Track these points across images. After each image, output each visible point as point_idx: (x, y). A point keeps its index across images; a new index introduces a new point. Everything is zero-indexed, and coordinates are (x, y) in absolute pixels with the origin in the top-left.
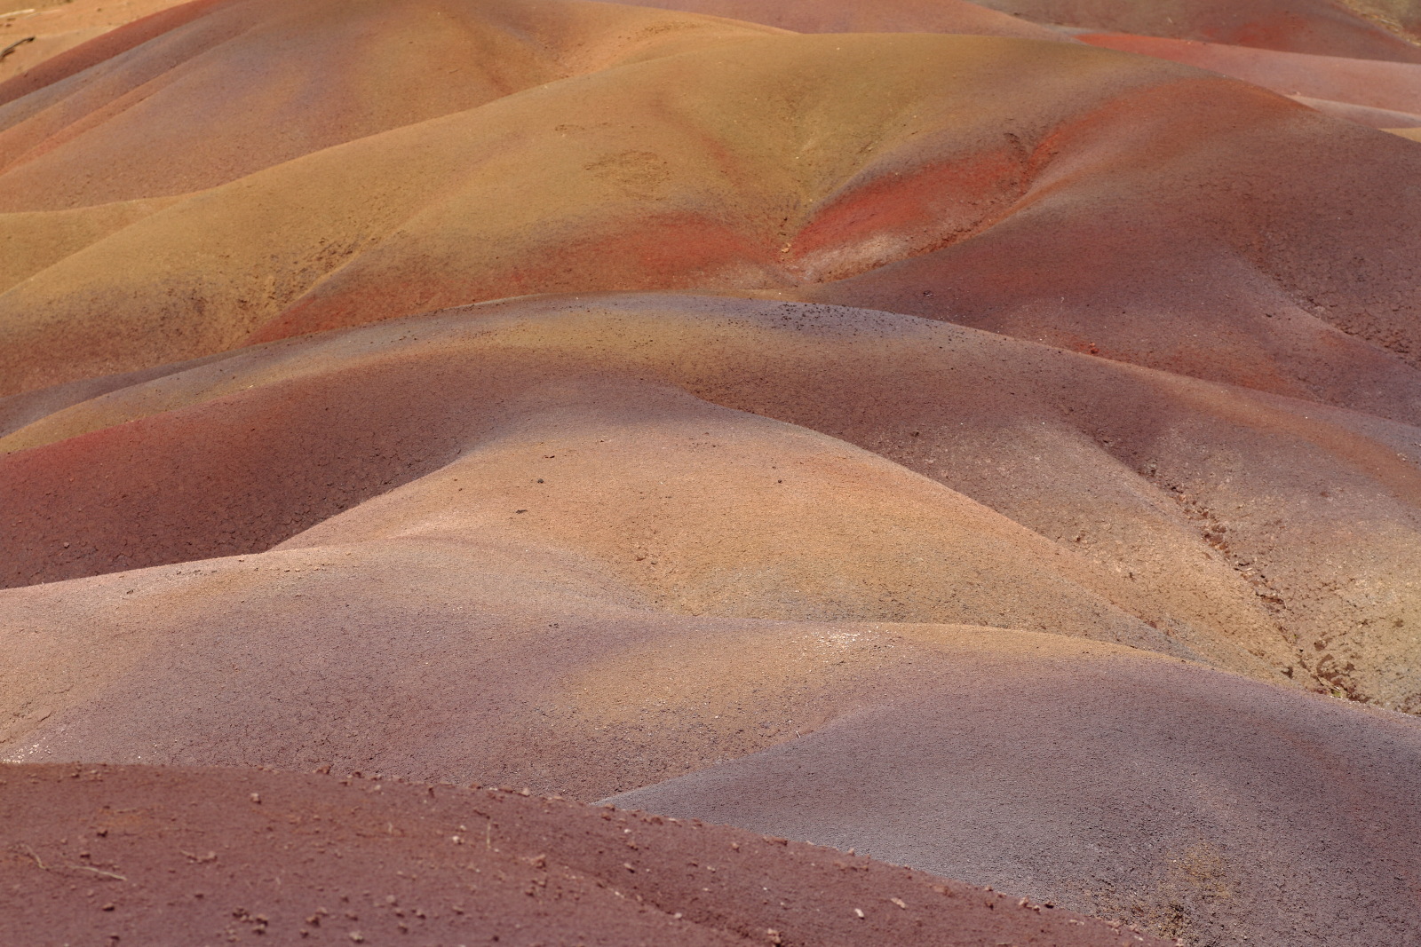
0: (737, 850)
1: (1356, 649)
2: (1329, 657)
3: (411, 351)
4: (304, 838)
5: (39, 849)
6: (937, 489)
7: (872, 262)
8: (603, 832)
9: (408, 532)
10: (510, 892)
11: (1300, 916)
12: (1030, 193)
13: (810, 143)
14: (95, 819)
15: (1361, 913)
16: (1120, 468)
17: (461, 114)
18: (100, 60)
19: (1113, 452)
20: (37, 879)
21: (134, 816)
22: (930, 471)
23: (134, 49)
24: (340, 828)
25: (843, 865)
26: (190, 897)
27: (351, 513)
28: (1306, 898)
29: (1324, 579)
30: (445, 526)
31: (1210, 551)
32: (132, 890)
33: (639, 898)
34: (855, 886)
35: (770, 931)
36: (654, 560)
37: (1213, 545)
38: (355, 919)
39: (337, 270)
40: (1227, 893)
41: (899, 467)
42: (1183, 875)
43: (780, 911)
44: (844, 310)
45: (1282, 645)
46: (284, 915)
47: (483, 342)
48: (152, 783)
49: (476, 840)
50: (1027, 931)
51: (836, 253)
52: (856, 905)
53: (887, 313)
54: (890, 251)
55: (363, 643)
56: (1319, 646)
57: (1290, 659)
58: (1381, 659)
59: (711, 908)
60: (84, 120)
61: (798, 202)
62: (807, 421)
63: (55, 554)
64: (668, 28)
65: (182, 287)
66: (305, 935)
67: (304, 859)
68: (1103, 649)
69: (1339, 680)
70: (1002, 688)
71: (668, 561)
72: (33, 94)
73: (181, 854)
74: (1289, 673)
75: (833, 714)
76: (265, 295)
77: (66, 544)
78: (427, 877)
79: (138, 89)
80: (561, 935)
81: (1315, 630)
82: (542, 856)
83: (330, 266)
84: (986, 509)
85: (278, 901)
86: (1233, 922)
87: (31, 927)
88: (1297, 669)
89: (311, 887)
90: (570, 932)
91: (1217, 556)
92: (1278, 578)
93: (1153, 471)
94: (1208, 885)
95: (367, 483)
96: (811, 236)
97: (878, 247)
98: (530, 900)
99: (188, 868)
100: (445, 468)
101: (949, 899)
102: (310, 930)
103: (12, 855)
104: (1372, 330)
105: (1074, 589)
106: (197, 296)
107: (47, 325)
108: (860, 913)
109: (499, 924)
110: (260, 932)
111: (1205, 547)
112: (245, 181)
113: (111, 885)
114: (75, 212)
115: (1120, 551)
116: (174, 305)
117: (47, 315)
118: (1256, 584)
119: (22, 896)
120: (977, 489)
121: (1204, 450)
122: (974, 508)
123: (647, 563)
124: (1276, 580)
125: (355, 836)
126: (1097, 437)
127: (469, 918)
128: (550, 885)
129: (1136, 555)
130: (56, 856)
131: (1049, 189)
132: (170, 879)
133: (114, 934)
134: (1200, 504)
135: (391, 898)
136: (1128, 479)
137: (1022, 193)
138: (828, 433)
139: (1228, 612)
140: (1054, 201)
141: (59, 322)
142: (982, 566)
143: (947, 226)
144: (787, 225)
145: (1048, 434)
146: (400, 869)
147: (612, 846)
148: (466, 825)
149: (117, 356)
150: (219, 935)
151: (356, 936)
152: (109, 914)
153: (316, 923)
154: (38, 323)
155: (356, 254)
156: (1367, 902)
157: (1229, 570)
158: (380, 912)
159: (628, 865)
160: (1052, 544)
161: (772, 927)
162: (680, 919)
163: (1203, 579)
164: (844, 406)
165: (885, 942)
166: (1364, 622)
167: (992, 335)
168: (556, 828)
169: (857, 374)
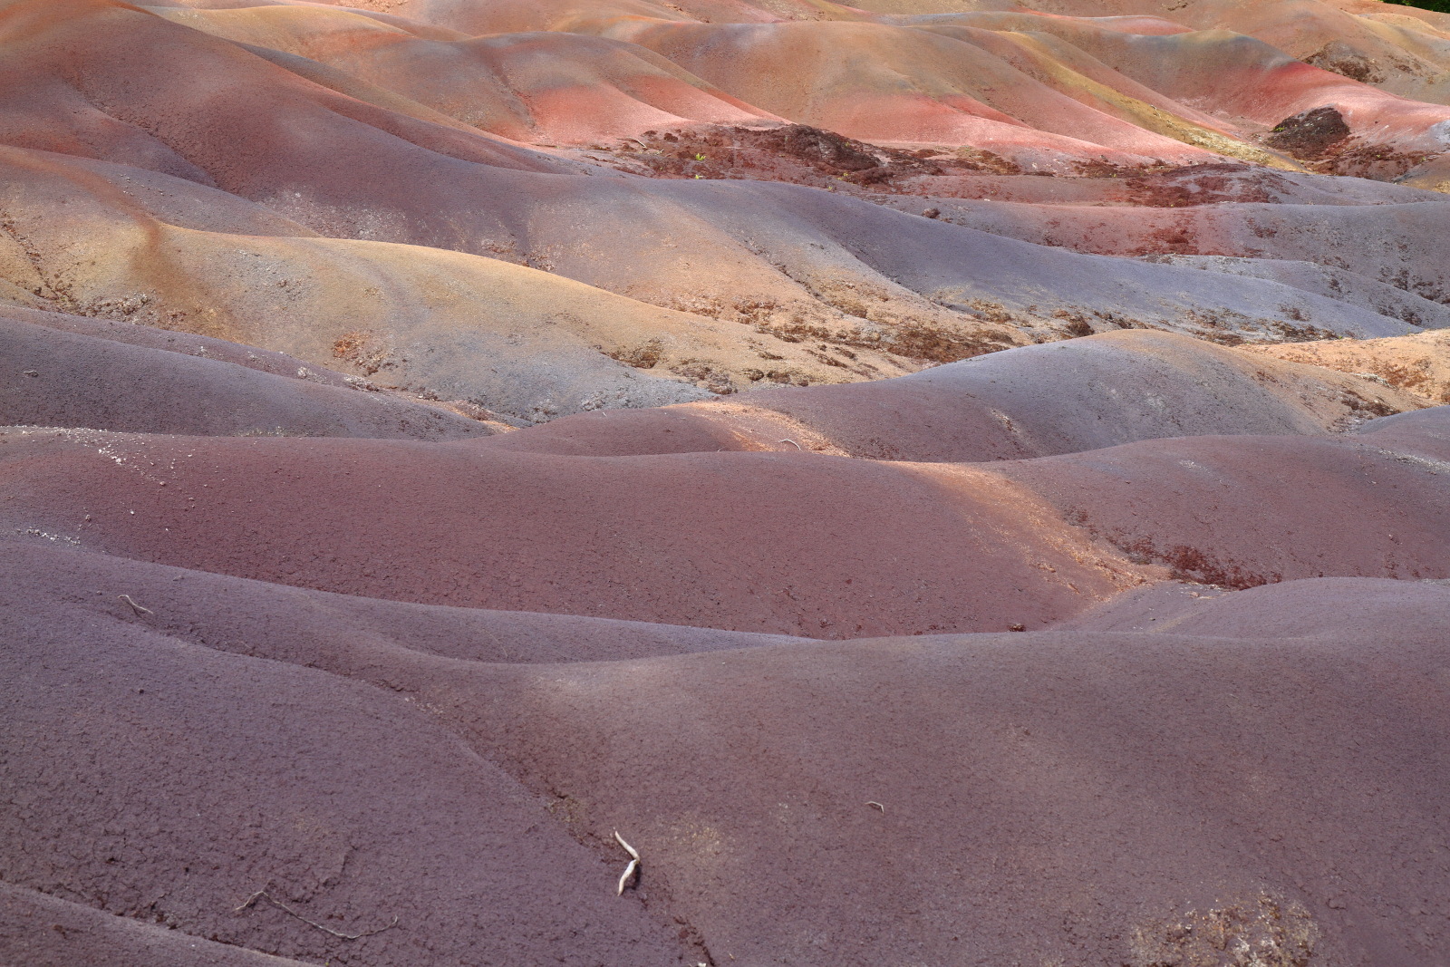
1: (73, 277)
2: (61, 281)
29: (60, 244)
31: (5, 233)
37: (7, 230)
45: (37, 277)
58: (84, 281)
69: (65, 292)
74: (38, 291)
81: (55, 269)
88: (44, 289)
91: (8, 236)
118: (27, 248)
121: (7, 183)
124: (38, 245)
134: (3, 210)
139: (7, 263)
157: (13, 242)
166: (78, 264)
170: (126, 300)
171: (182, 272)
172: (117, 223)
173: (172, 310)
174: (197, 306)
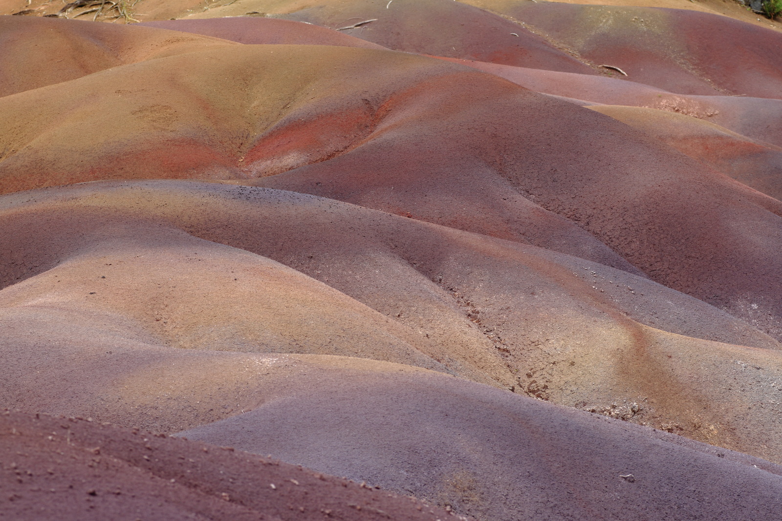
0: (206, 452)
1: (549, 377)
2: (535, 382)
3: (33, 207)
6: (322, 286)
7: (288, 167)
8: (132, 440)
9: (29, 304)
10: (80, 465)
11: (515, 511)
12: (376, 132)
13: (256, 103)
15: (549, 511)
16: (422, 278)
17: (64, 83)
19: (418, 269)
22: (318, 277)
25: (265, 462)
28: (519, 502)
29: (532, 340)
30: (50, 300)
31: (471, 323)
34: (271, 473)
35: (224, 494)
36: (166, 321)
37: (472, 321)
40: (476, 498)
41: (301, 274)
42: (452, 488)
43: (229, 484)
44: (272, 190)
45: (509, 375)
47: (73, 203)
49: (62, 440)
51: (269, 162)
52: (272, 482)
53: (296, 193)
54: (299, 162)
56: (529, 376)
57: (513, 382)
58: (562, 383)
59: (191, 481)
61: (249, 134)
62: (251, 249)
64: (178, 40)
68: (410, 369)
69: (540, 394)
70: (355, 388)
71: (173, 322)
74: (513, 390)
75: (262, 401)
78: (34, 456)
80: (107, 486)
81: (527, 367)
82: (98, 448)
84: (349, 297)
86: (480, 514)
88: (517, 388)
90: (112, 485)
91: (475, 326)
92: (507, 339)
93: (440, 280)
94: (466, 494)
95: (7, 278)
96: (254, 154)
97: (292, 159)
98: (91, 469)
100: (51, 270)
101: (323, 482)
104: (561, 208)
105: (396, 340)
108: (273, 486)
109: (73, 480)
111: (468, 321)
115: (422, 322)
118: (495, 342)
120: (344, 288)
121: (468, 269)
122: (342, 296)
123: (161, 322)
124: (506, 339)
126: (410, 261)
127: (57, 477)
128: (102, 462)
129: (430, 325)
131: (386, 130)
134: (465, 298)
135: (14, 465)
136: (426, 284)
137: (371, 132)
138: (263, 255)
139: (480, 356)
140: (388, 136)
142: (346, 327)
143: (330, 149)
144: (242, 147)
145: (384, 258)
146: (19, 451)
147: (138, 447)
148: (56, 432)
155: (3, 158)
156: (552, 505)
157: (481, 334)
158: (7, 472)
159: (146, 457)
160: (385, 317)
161: (225, 492)
162: (174, 483)
163: (466, 338)
165: (287, 502)
166: (554, 363)
167: (353, 206)
168: (106, 437)
169: (279, 224)
170: (614, 407)
171: (675, 381)
172: (595, 321)
173: (668, 423)
174: (696, 420)
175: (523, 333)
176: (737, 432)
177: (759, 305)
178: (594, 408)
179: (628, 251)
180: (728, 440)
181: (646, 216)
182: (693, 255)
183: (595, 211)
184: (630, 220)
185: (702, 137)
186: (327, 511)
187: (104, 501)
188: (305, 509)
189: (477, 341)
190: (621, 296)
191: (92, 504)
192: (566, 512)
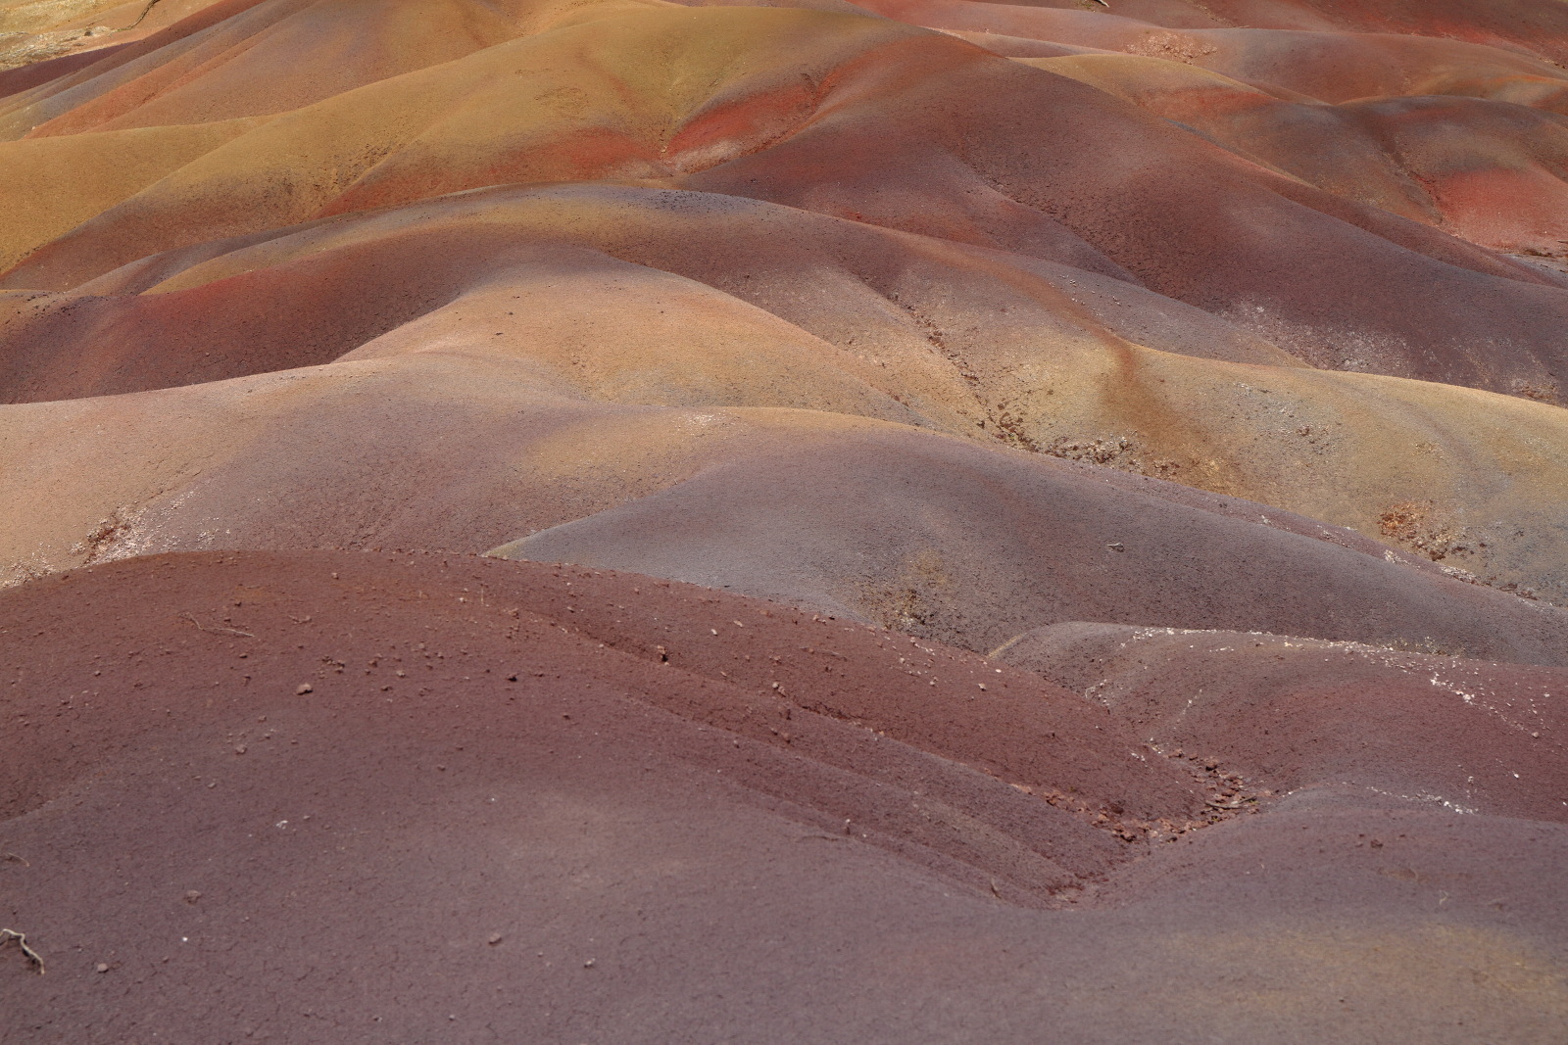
0: (638, 593)
1: (1024, 409)
2: (1007, 414)
3: (426, 226)
4: (366, 603)
5: (198, 616)
6: (762, 314)
7: (718, 159)
8: (554, 586)
9: (427, 348)
10: (497, 637)
11: (989, 594)
12: (817, 113)
13: (678, 81)
14: (233, 593)
15: (1027, 591)
16: (875, 296)
17: (454, 62)
18: (218, 21)
19: (870, 285)
20: (197, 636)
21: (258, 590)
22: (756, 301)
23: (241, 14)
24: (389, 595)
25: (704, 599)
26: (295, 647)
27: (391, 334)
28: (992, 582)
29: (1003, 365)
30: (450, 344)
31: (932, 348)
32: (258, 644)
33: (577, 629)
34: (711, 614)
35: (659, 647)
36: (584, 364)
37: (934, 344)
38: (400, 660)
39: (377, 165)
40: (944, 581)
41: (738, 300)
42: (916, 571)
43: (665, 633)
44: (701, 194)
45: (978, 407)
46: (354, 659)
47: (472, 220)
48: (269, 566)
49: (475, 598)
50: (818, 638)
51: (695, 153)
52: (712, 627)
53: (728, 196)
54: (730, 152)
55: (400, 425)
56: (1001, 407)
57: (983, 416)
58: (1039, 415)
59: (622, 634)
60: (209, 62)
61: (671, 119)
62: (681, 274)
63: (200, 360)
64: (586, 3)
65: (277, 177)
66: (369, 673)
67: (366, 618)
68: (866, 423)
69: (1014, 429)
70: (802, 451)
72: (175, 43)
73: (289, 618)
74: (982, 425)
75: (698, 469)
76: (331, 182)
77: (207, 354)
78: (443, 629)
79: (244, 42)
80: (528, 666)
81: (998, 396)
82: (516, 609)
83: (372, 162)
84: (792, 325)
85: (350, 650)
87: (193, 670)
88: (987, 422)
89: (371, 639)
90: (534, 664)
91: (937, 351)
93: (897, 297)
94: (932, 576)
95: (400, 313)
96: (680, 141)
97: (722, 149)
98: (509, 641)
99: (293, 628)
100: (449, 304)
101: (770, 619)
102: (371, 669)
103: (181, 620)
104: (1033, 199)
105: (848, 377)
106: (287, 183)
107: (190, 202)
108: (715, 632)
109: (490, 660)
110: (340, 672)
111: (929, 346)
112: (316, 106)
113: (244, 640)
114: (205, 125)
115: (876, 349)
116: (273, 188)
117: (190, 195)
118: (961, 368)
119: (188, 649)
120: (786, 313)
121: (928, 283)
122: (784, 325)
123: (579, 366)
124: (974, 365)
125: (398, 601)
126: (861, 275)
127: (471, 658)
128: (521, 629)
129: (886, 352)
130: (209, 621)
131: (829, 111)
132: (282, 635)
133: (247, 675)
134: (926, 317)
135: (422, 646)
136: (881, 303)
137: (812, 113)
138: (692, 278)
139: (944, 387)
140: (833, 119)
141: (198, 199)
142: (790, 365)
143: (765, 135)
144: (664, 134)
145: (831, 275)
146: (427, 624)
147: (560, 595)
148: (468, 587)
149: (236, 221)
150: (314, 674)
151: (400, 673)
152: (244, 661)
153: (375, 664)
154: (184, 200)
155: (389, 154)
156: (1030, 584)
157: (944, 360)
158: (415, 655)
159: (569, 608)
160: (833, 348)
161: (660, 644)
162: (602, 648)
163: (928, 366)
164: (702, 259)
165: (731, 650)
166: (1029, 392)
167: (794, 210)
168: (525, 585)
169: (710, 239)
170: (1099, 442)
171: (1169, 410)
172: (1076, 341)
173: (1161, 459)
174: (1194, 455)
175: (993, 357)
176: (1241, 467)
177: (1266, 308)
178: (1077, 444)
179: (1112, 247)
180: (1231, 477)
181: (1132, 206)
182: (1188, 250)
183: (1073, 202)
184: (1114, 211)
185: (1198, 90)
186: (776, 659)
187: (526, 688)
188: (751, 657)
189: (941, 369)
190: (1105, 309)
191: (512, 696)
192: (1046, 592)
